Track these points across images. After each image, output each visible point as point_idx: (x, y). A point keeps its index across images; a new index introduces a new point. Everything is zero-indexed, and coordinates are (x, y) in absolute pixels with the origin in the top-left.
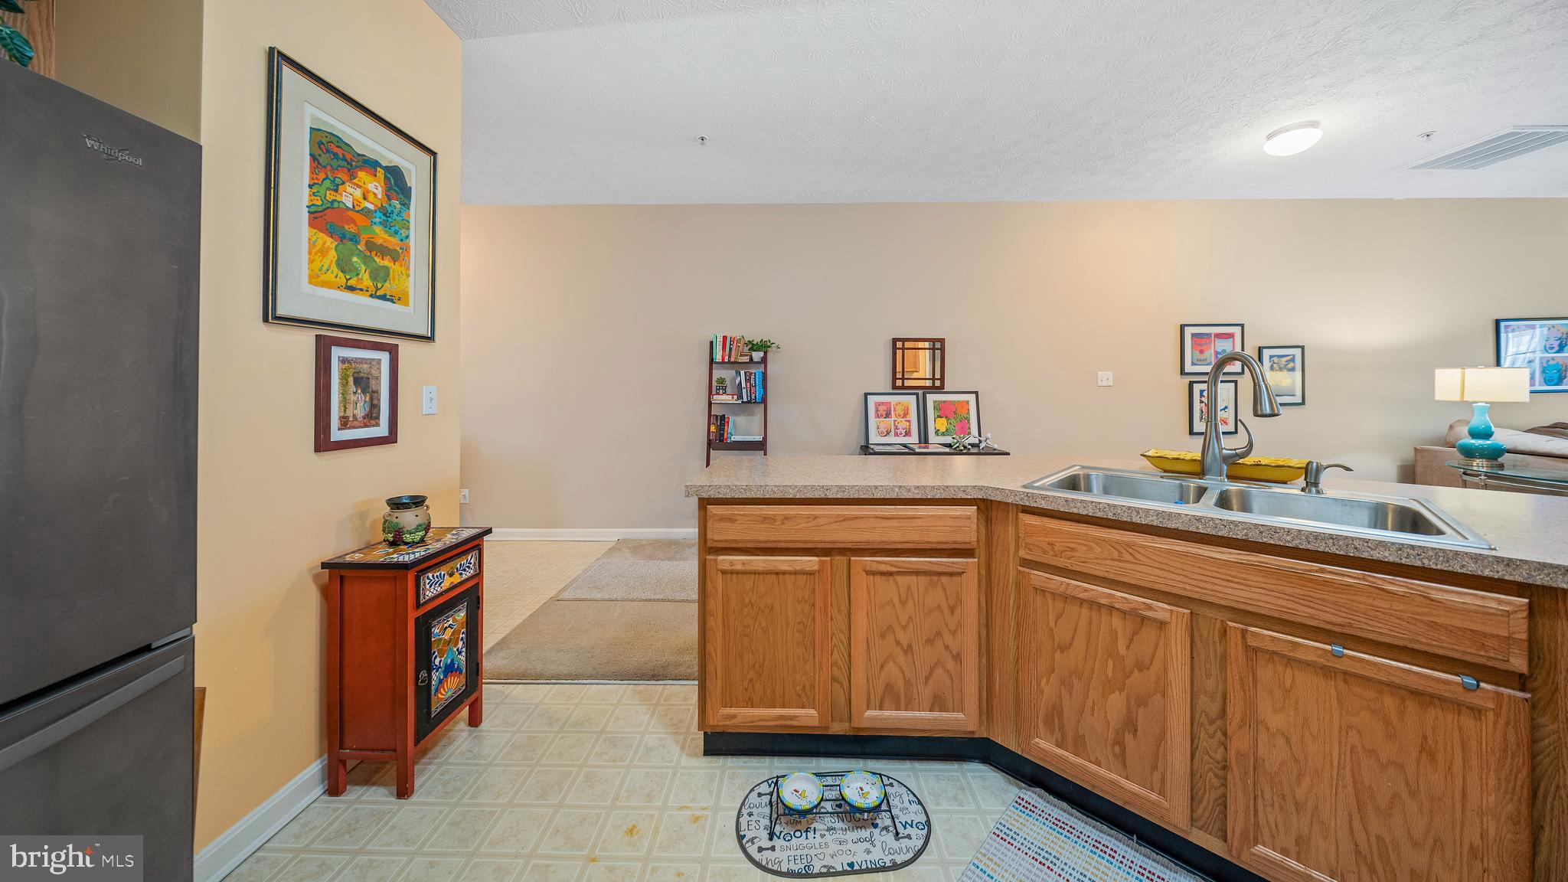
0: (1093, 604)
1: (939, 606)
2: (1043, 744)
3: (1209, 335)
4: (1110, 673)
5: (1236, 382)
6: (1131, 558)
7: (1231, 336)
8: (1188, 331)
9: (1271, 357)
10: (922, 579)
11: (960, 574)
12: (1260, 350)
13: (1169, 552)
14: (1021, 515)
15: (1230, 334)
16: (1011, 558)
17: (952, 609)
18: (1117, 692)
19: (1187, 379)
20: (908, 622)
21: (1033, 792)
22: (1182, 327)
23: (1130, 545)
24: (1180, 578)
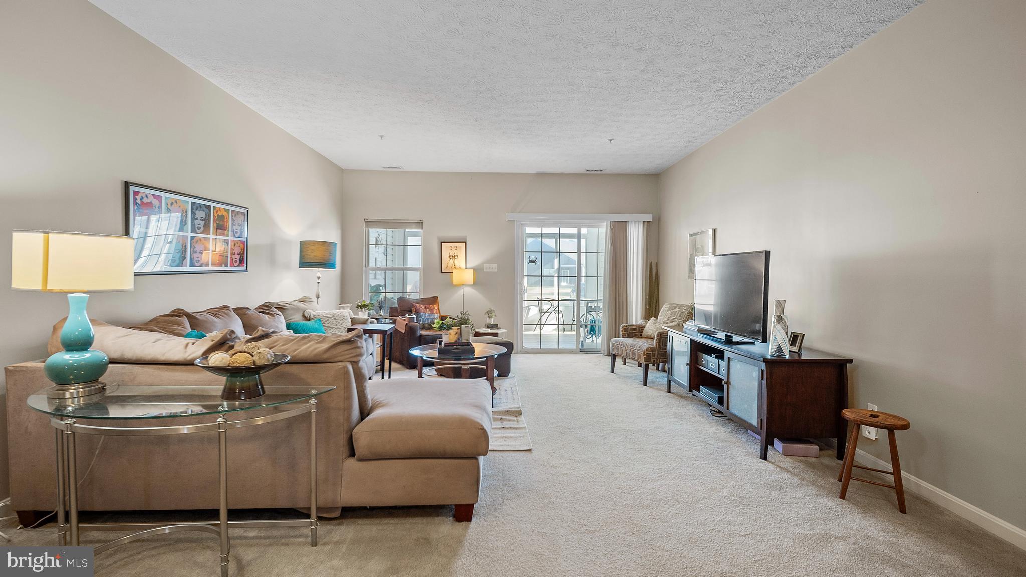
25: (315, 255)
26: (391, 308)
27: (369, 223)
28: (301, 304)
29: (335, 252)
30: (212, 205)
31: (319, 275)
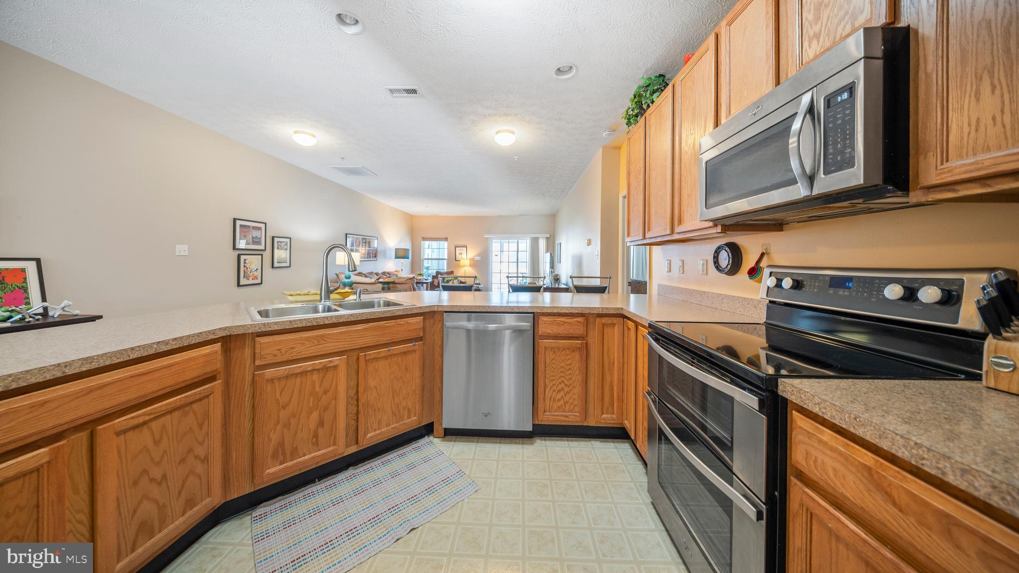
0: (304, 373)
1: (191, 428)
2: (272, 470)
3: (249, 227)
4: (311, 404)
5: (262, 255)
6: (324, 342)
7: (260, 229)
8: (238, 223)
9: (278, 242)
10: (176, 414)
11: (207, 396)
12: (273, 238)
13: (340, 333)
14: (258, 339)
15: (259, 228)
16: (247, 370)
17: (201, 426)
18: (315, 411)
19: (237, 252)
20: (162, 457)
21: (260, 508)
22: (235, 220)
23: (322, 336)
24: (343, 343)
25: (401, 254)
26: (433, 276)
27: (424, 239)
28: (396, 273)
29: (409, 253)
30: (367, 237)
31: (402, 262)
